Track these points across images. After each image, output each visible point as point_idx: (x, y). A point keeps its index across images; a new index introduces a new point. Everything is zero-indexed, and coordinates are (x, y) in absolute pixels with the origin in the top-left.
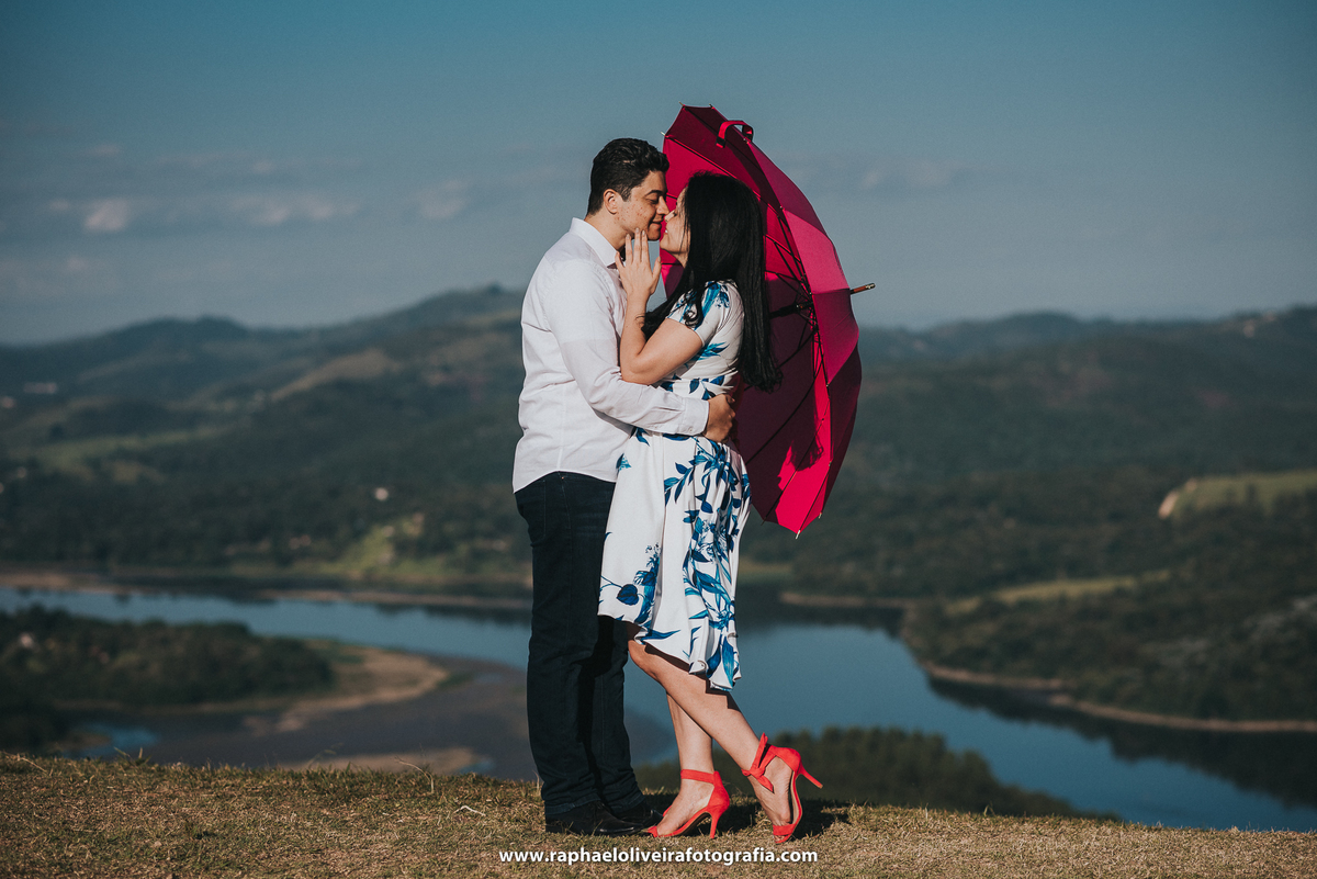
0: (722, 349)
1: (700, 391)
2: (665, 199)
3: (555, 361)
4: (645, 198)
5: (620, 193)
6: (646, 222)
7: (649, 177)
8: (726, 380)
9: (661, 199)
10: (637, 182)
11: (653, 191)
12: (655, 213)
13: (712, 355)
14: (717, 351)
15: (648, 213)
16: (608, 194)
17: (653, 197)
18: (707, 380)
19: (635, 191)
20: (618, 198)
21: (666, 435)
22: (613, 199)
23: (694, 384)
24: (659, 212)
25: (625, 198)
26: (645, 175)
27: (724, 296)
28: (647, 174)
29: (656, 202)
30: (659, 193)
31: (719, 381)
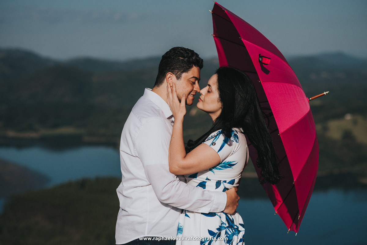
0: (234, 165)
1: (222, 187)
2: (198, 82)
3: (140, 173)
4: (188, 80)
5: (176, 75)
6: (187, 93)
7: (193, 69)
8: (236, 181)
9: (196, 82)
10: (186, 70)
11: (193, 77)
12: (193, 90)
13: (228, 167)
14: (230, 165)
15: (189, 88)
16: (169, 75)
17: (193, 80)
18: (225, 182)
19: (184, 75)
20: (174, 77)
21: (202, 213)
22: (171, 77)
23: (218, 184)
24: (195, 89)
25: (178, 78)
26: (190, 67)
27: (236, 136)
28: (192, 67)
29: (194, 83)
30: (196, 79)
31: (232, 182)
